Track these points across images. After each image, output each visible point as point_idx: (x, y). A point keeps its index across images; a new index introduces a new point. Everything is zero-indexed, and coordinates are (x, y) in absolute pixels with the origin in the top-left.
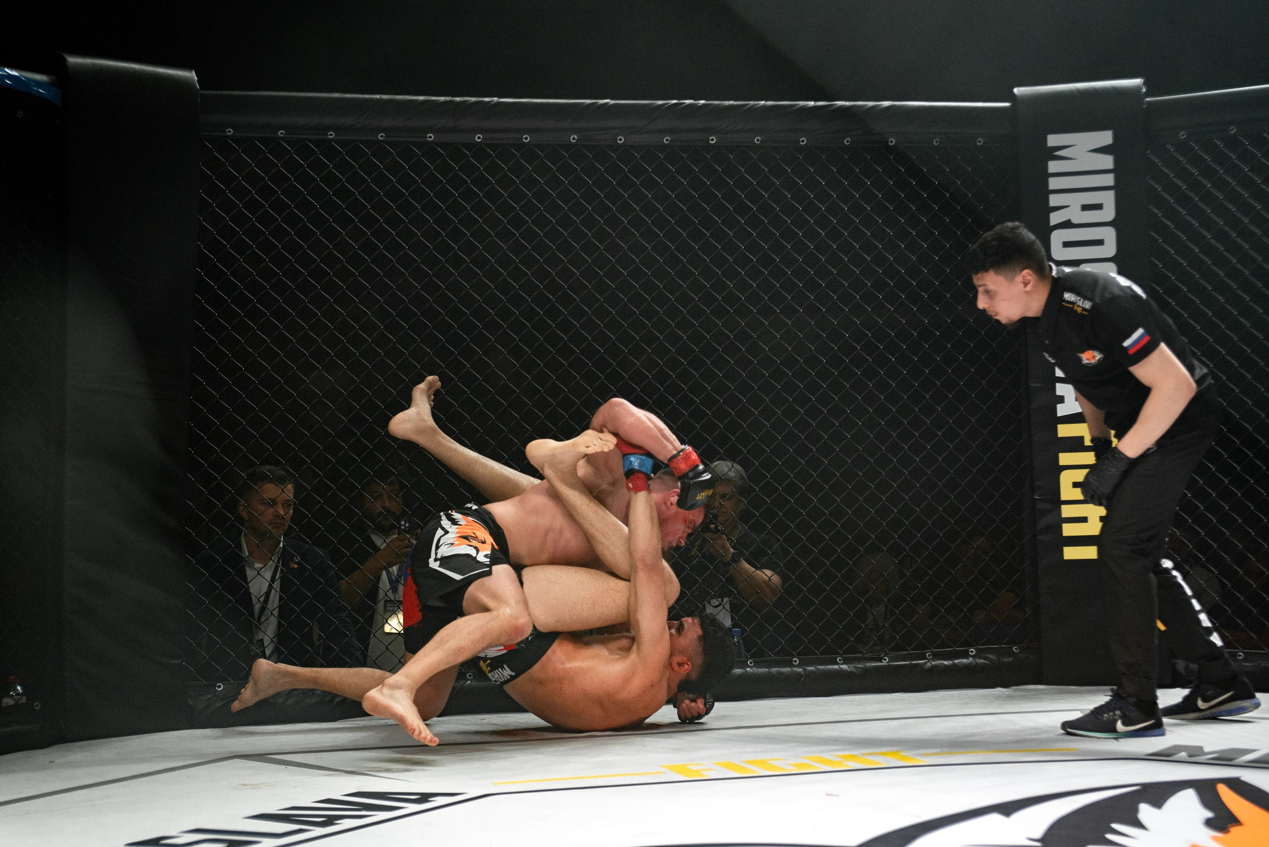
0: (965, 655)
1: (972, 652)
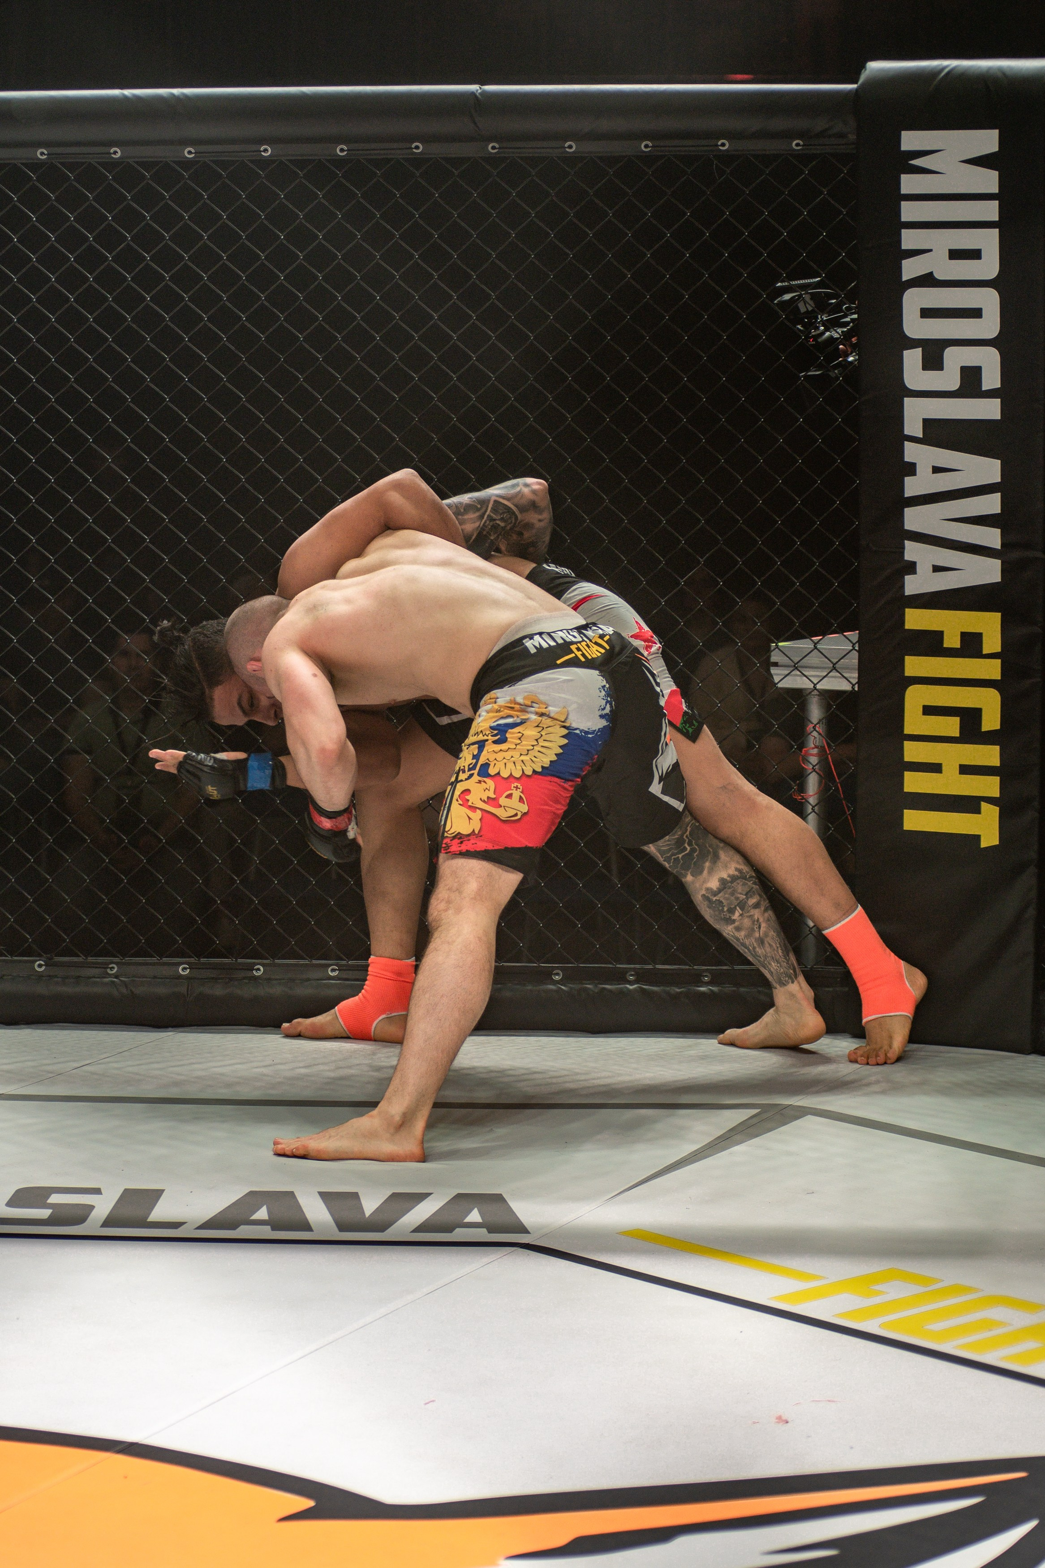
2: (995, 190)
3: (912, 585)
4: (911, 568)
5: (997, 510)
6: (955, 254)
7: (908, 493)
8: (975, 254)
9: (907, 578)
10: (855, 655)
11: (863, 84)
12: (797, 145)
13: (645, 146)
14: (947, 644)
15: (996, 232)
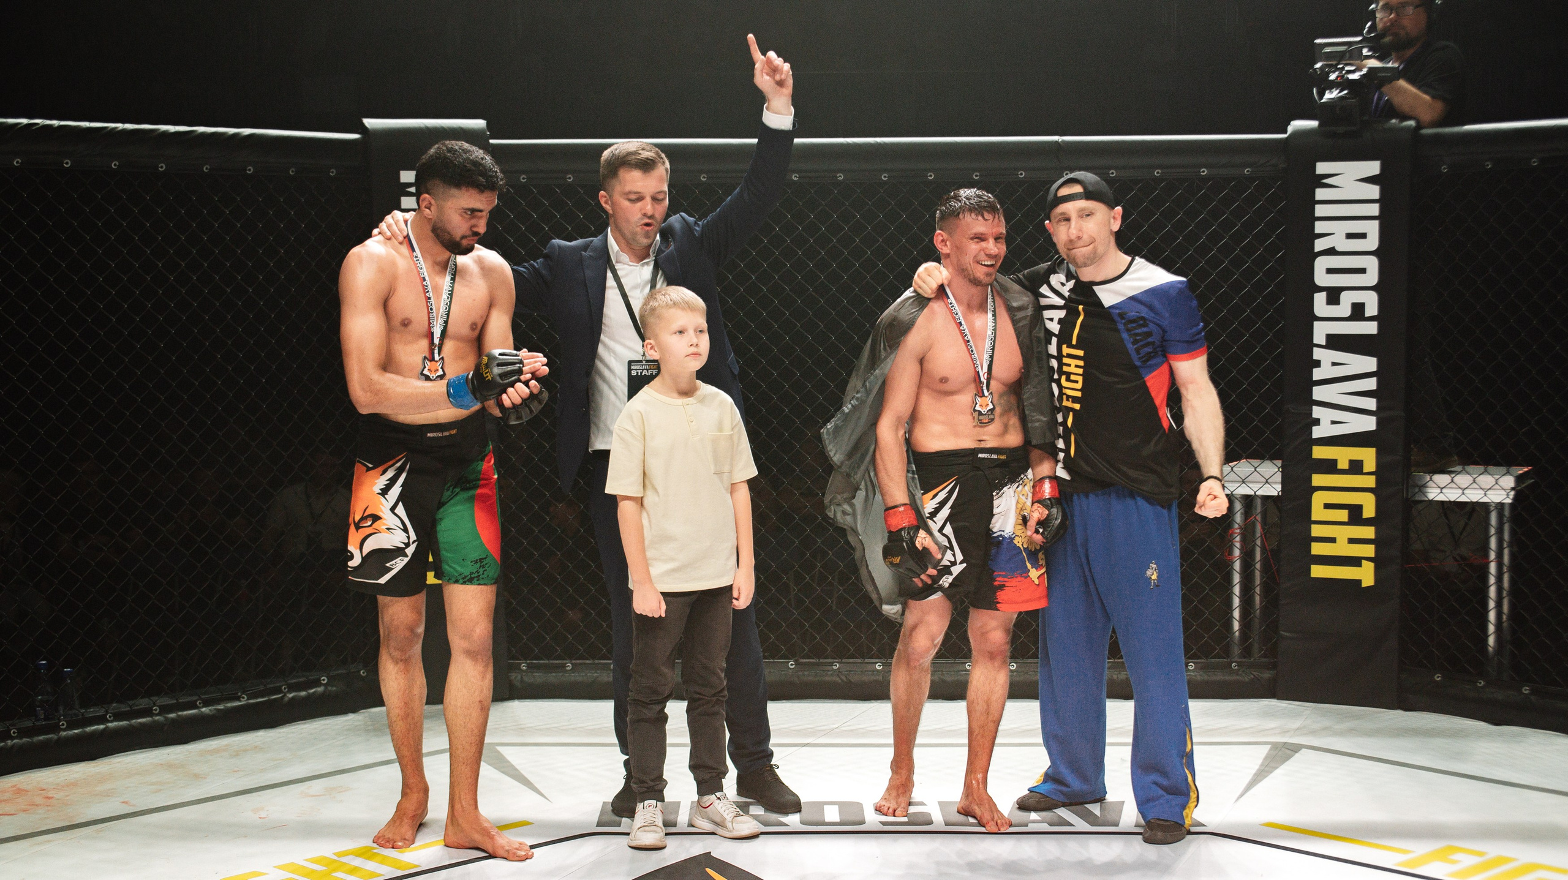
0: (317, 683)
1: (324, 680)
2: (1377, 196)
3: (1317, 432)
4: (1317, 422)
5: (1374, 387)
6: (1350, 236)
7: (1315, 378)
8: (1363, 236)
9: (1314, 428)
10: (1279, 475)
11: (1290, 135)
12: (1248, 171)
13: (1157, 173)
14: (1340, 466)
15: (1376, 223)
